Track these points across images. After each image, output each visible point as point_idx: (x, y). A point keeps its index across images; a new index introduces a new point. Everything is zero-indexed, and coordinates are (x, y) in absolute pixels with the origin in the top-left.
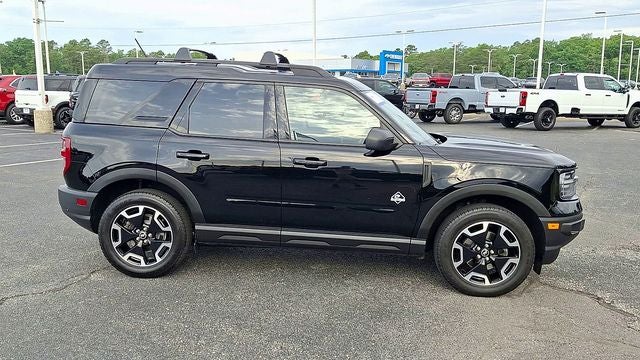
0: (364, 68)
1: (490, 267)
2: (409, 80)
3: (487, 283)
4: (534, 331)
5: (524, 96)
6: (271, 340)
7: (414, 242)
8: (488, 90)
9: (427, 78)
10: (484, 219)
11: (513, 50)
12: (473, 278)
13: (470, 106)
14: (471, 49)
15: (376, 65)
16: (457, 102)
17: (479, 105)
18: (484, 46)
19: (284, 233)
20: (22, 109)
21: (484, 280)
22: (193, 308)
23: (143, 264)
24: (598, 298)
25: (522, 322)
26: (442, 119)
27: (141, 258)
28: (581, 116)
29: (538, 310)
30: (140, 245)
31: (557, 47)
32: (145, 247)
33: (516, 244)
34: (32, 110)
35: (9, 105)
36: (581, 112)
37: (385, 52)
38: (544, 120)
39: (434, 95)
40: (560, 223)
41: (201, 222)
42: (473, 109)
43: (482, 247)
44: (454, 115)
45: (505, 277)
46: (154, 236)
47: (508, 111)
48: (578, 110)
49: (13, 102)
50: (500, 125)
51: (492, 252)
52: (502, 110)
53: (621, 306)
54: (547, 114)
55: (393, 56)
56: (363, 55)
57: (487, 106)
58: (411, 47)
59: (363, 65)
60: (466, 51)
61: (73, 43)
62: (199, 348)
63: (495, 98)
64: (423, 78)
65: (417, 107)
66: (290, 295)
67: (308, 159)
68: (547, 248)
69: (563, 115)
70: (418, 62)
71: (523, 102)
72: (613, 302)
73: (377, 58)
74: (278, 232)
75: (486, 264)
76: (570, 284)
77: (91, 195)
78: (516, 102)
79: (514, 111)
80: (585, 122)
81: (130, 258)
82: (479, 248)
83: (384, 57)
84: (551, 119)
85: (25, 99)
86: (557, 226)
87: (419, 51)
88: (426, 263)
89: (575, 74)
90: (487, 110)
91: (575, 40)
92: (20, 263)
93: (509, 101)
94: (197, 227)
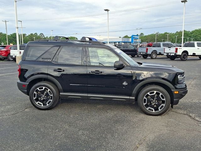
0: (126, 41)
1: (155, 106)
2: (141, 45)
3: (154, 111)
4: (167, 127)
5: (177, 49)
6: (79, 130)
7: (131, 98)
8: (165, 47)
9: (147, 44)
10: (155, 90)
11: (176, 34)
12: (149, 109)
13: (159, 53)
14: (162, 34)
15: (130, 40)
16: (155, 52)
17: (162, 52)
18: (166, 33)
19: (88, 95)
20: (12, 56)
21: (153, 110)
22: (56, 120)
23: (42, 106)
24: (190, 116)
25: (163, 124)
26: (150, 57)
27: (42, 104)
28: (196, 56)
29: (169, 120)
30: (42, 99)
31: (191, 33)
32: (44, 100)
33: (164, 99)
34: (15, 56)
35: (8, 55)
36: (196, 54)
37: (133, 35)
38: (184, 57)
39: (147, 49)
40: (179, 91)
41: (62, 92)
42: (160, 54)
43: (153, 99)
44: (154, 56)
45: (160, 110)
46: (47, 97)
47: (172, 54)
48: (195, 54)
49: (10, 54)
50: (169, 59)
51: (157, 101)
52: (169, 54)
53: (197, 119)
54: (184, 55)
55: (136, 37)
56: (126, 37)
57: (164, 53)
58: (142, 34)
59: (126, 40)
60: (160, 35)
61: (32, 34)
62: (56, 133)
63: (167, 50)
64: (145, 44)
65: (142, 53)
66: (89, 116)
67: (96, 71)
68: (175, 100)
69: (190, 55)
70: (144, 39)
71: (176, 51)
72: (195, 117)
73: (130, 37)
74: (87, 95)
75: (154, 105)
76: (182, 112)
77: (27, 83)
78: (174, 51)
79: (173, 54)
80: (198, 58)
81: (38, 103)
82: (152, 100)
83: (133, 37)
84: (186, 57)
85: (13, 53)
86: (177, 92)
87: (145, 35)
88: (135, 105)
89: (194, 42)
90: (164, 54)
91: (196, 30)
92: (4, 106)
93: (172, 51)
94: (61, 94)
